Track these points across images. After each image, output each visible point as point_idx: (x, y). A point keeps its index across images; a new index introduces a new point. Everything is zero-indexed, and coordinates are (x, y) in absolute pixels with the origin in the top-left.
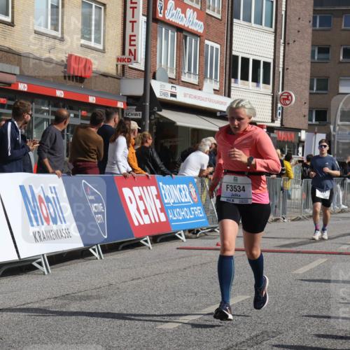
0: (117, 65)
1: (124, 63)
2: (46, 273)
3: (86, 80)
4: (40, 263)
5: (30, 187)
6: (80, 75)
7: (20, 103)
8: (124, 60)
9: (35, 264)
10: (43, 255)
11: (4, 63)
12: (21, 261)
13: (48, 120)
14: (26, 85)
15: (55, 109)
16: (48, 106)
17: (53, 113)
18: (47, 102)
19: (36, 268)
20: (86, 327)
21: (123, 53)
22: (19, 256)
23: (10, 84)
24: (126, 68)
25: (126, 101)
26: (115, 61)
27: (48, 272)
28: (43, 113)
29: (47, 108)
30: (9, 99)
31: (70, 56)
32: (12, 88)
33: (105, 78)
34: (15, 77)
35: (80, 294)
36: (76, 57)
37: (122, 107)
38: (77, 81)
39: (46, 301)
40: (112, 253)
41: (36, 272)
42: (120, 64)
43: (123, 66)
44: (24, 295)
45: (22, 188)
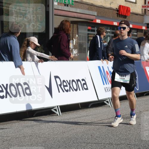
0: (142, 9)
1: (146, 8)
2: (110, 106)
3: (127, 17)
4: (108, 102)
5: (103, 67)
6: (124, 15)
7: (100, 28)
8: (145, 7)
9: (105, 102)
10: (109, 98)
11: (89, 10)
12: (99, 101)
13: (110, 36)
14: (100, 20)
15: (114, 31)
16: (110, 30)
17: (113, 33)
18: (109, 28)
19: (106, 104)
20: (129, 131)
21: (145, 3)
22: (98, 98)
23: (92, 20)
24: (147, 10)
25: (146, 26)
26: (141, 7)
27: (111, 106)
28: (107, 33)
29: (109, 31)
30: (92, 27)
31: (120, 6)
32: (94, 22)
33: (136, 16)
34: (95, 17)
35: (126, 116)
36: (123, 6)
37: (145, 29)
38: (123, 18)
39: (111, 119)
40: (140, 97)
41: (106, 106)
42: (144, 9)
43: (145, 10)
44: (101, 116)
45: (99, 67)
